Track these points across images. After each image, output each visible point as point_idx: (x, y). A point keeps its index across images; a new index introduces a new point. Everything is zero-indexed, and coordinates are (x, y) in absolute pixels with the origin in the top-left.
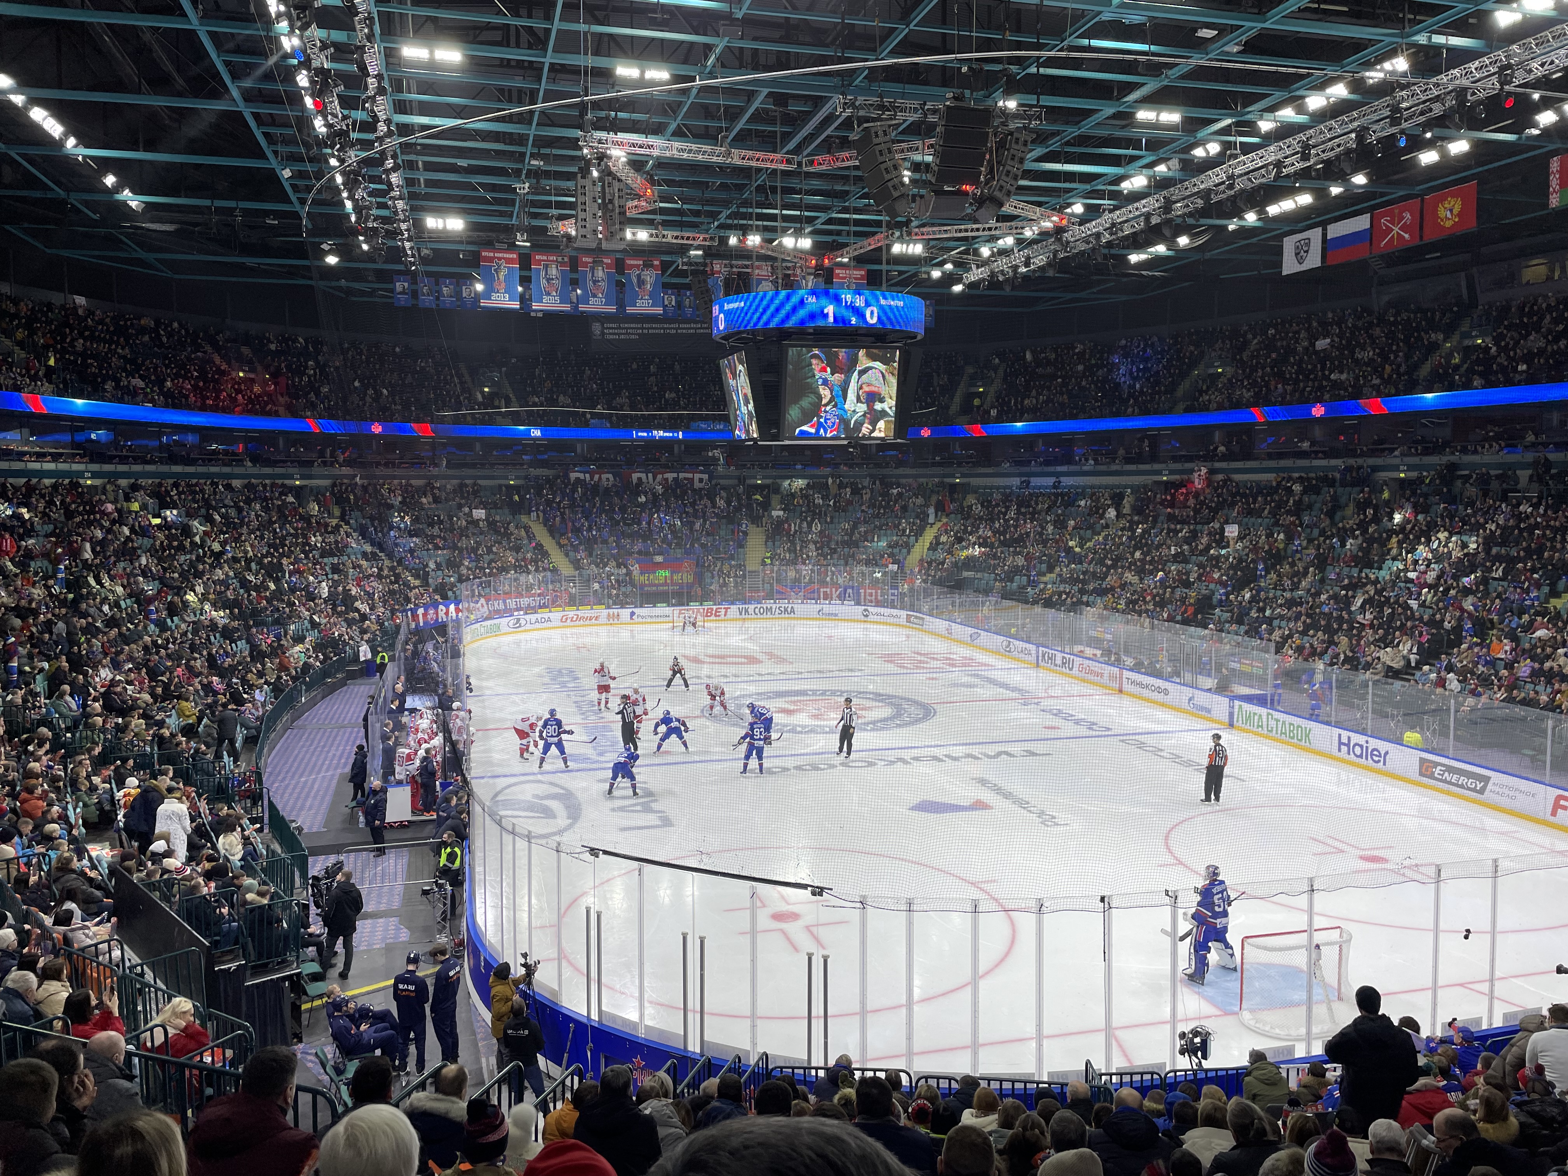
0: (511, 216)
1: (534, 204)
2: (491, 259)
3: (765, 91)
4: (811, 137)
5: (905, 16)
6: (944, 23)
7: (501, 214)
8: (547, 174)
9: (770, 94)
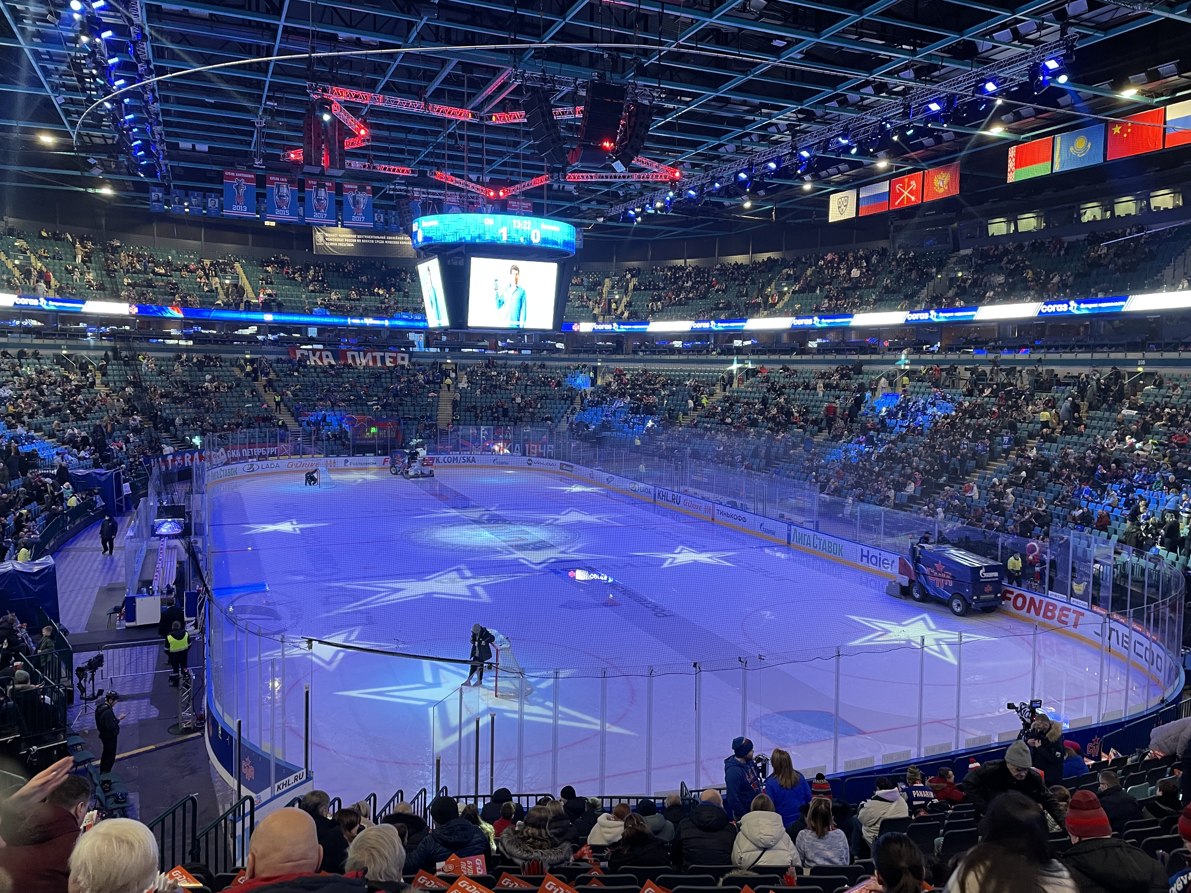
0: (249, 144)
1: (269, 136)
2: (232, 178)
3: (455, 61)
4: (490, 98)
5: (562, 13)
6: (592, 20)
7: (241, 142)
8: (279, 113)
9: (459, 63)
